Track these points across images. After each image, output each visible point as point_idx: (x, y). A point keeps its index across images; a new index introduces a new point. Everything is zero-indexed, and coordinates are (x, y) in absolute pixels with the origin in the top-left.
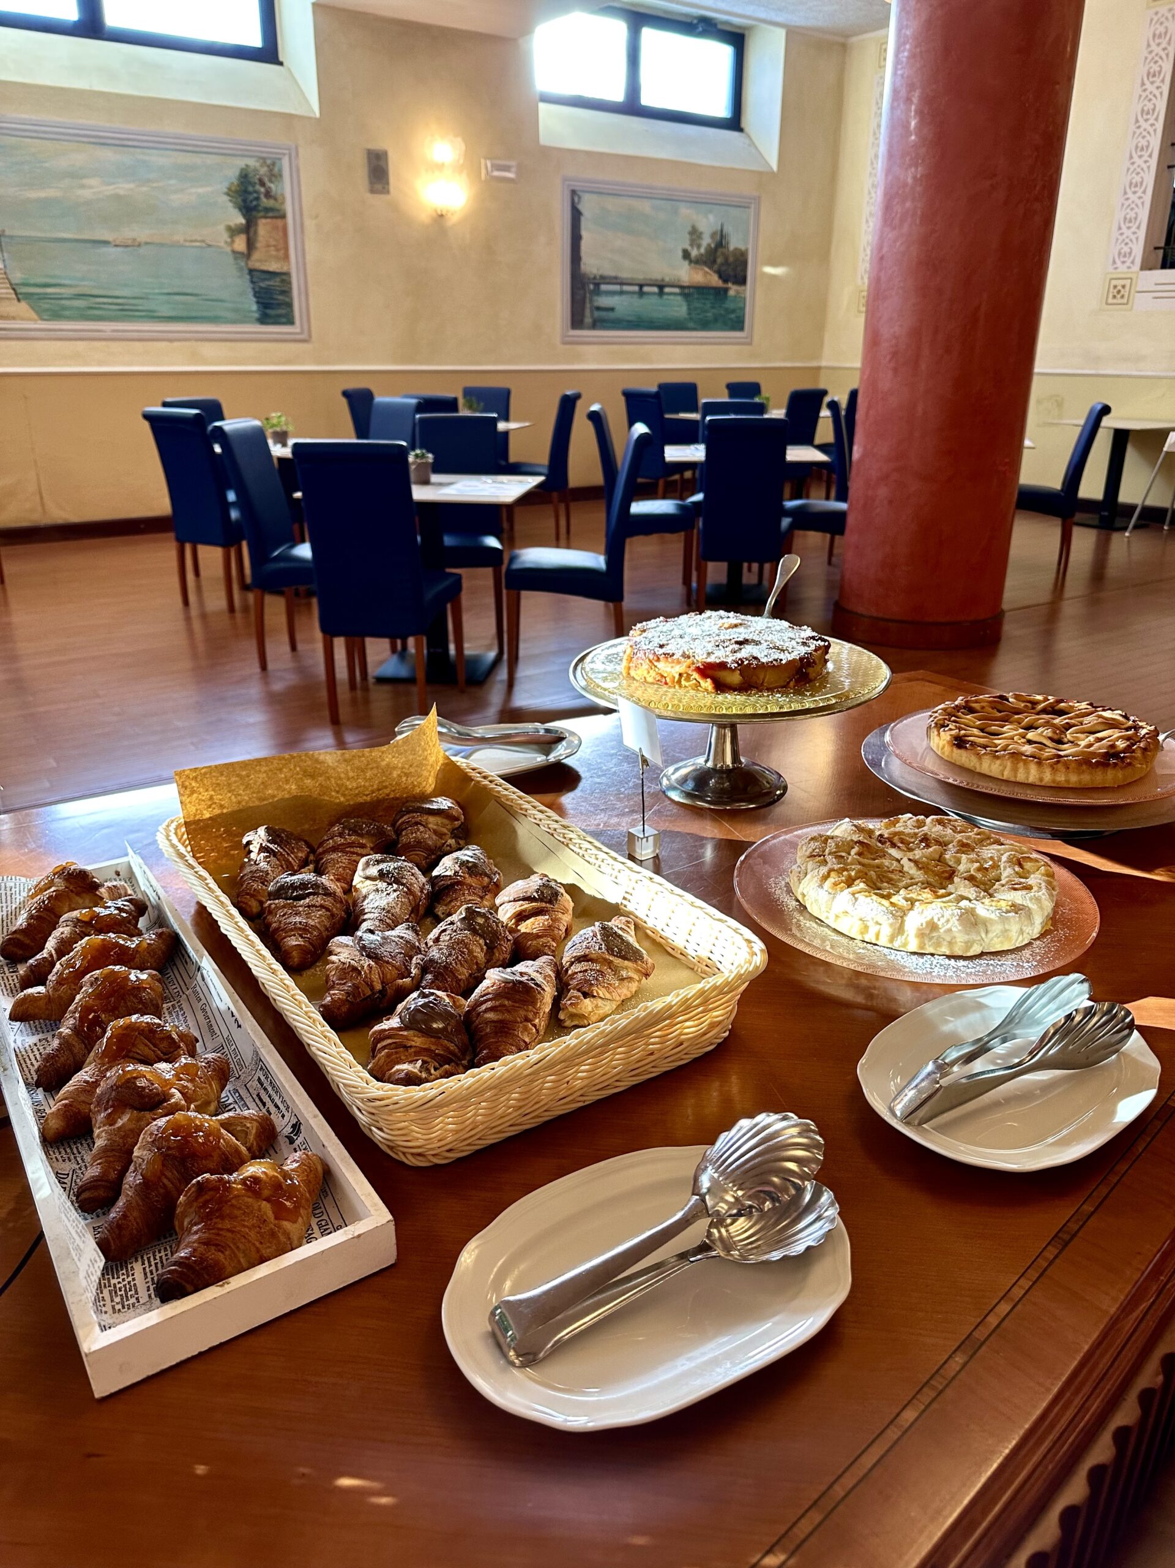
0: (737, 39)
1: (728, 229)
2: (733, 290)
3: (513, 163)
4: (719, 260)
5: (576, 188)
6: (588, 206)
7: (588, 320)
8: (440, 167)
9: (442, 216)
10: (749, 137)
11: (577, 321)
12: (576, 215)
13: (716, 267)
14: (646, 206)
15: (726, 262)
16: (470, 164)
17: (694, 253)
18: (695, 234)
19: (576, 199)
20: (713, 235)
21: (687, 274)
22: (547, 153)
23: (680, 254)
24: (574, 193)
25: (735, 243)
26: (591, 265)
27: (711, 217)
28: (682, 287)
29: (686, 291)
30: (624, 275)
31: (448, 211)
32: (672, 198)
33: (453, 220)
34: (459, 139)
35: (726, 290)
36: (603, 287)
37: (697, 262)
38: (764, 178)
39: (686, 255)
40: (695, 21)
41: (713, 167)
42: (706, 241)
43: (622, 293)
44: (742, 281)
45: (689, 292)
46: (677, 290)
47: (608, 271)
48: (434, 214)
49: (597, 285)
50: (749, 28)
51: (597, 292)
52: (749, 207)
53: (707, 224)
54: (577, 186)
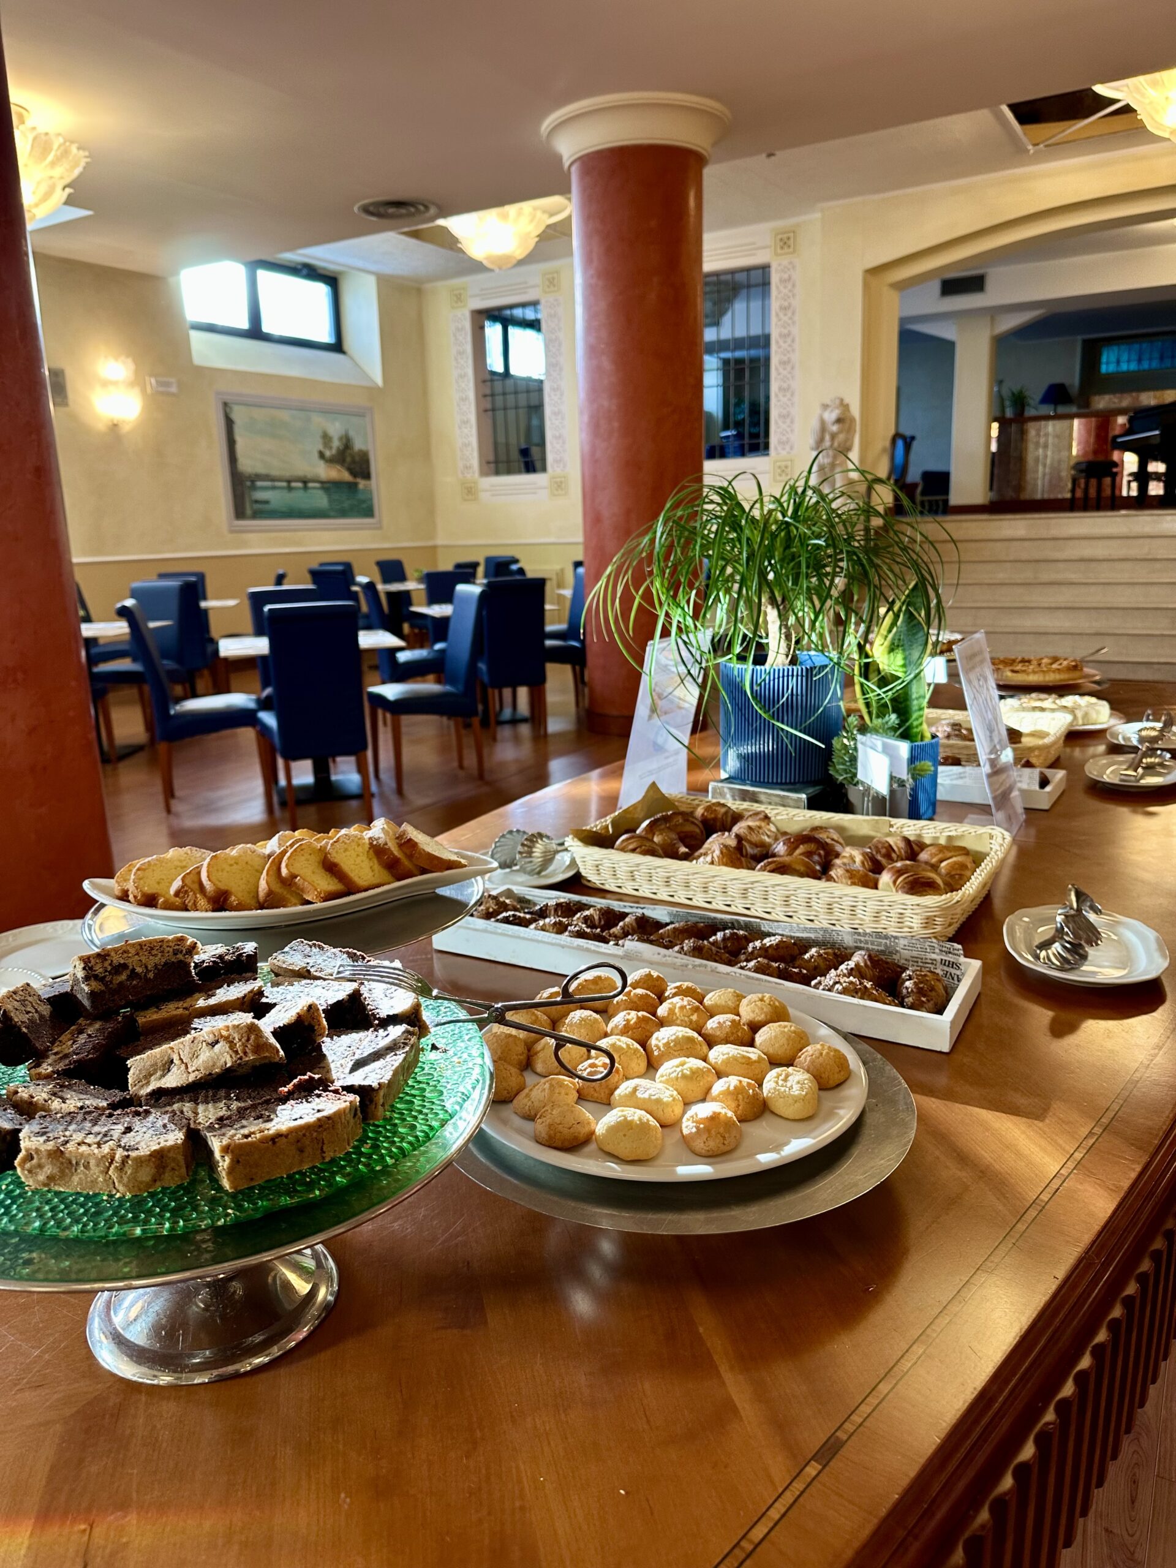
0: (332, 281)
1: (352, 433)
2: (362, 484)
3: (173, 380)
4: (348, 459)
5: (228, 401)
6: (237, 415)
7: (249, 512)
8: (115, 383)
9: (115, 425)
10: (352, 359)
11: (240, 512)
12: (229, 423)
13: (346, 465)
14: (285, 415)
15: (353, 462)
16: (138, 381)
17: (328, 453)
18: (326, 438)
19: (228, 410)
20: (341, 439)
21: (325, 472)
22: (200, 371)
23: (316, 455)
24: (225, 404)
25: (358, 445)
26: (247, 464)
27: (337, 424)
28: (322, 482)
29: (326, 485)
30: (274, 473)
31: (124, 421)
32: (303, 408)
33: (126, 429)
34: (130, 361)
35: (356, 484)
36: (259, 484)
37: (331, 461)
38: (372, 391)
39: (322, 455)
40: (299, 267)
41: (333, 384)
42: (336, 444)
43: (274, 488)
44: (367, 476)
45: (329, 486)
46: (317, 485)
47: (261, 470)
48: (111, 423)
49: (253, 482)
50: (341, 273)
51: (254, 488)
52: (364, 416)
53: (335, 429)
54: (228, 398)
